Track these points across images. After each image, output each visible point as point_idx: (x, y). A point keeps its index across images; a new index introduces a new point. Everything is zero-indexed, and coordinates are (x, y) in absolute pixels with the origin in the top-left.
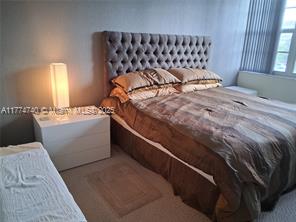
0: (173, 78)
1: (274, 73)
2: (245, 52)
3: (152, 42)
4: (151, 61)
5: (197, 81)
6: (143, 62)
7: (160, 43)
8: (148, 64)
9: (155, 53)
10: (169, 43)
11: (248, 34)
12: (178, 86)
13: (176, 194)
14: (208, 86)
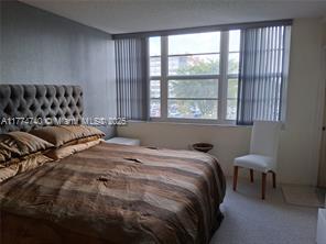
1: (151, 119)
2: (120, 100)
5: (76, 141)
11: (119, 82)
12: (50, 152)
14: (90, 144)
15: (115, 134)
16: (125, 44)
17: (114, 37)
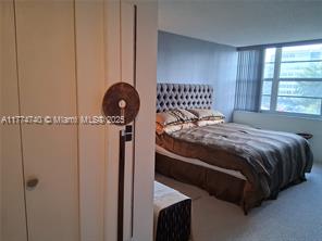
0: (193, 116)
1: (261, 111)
2: (238, 95)
3: (174, 90)
4: (173, 104)
5: (208, 118)
6: (167, 104)
7: (179, 90)
8: (171, 106)
9: (176, 98)
10: (185, 90)
11: (239, 82)
12: (195, 121)
13: (211, 195)
14: (217, 122)
15: (231, 121)
16: (246, 54)
17: (239, 49)
